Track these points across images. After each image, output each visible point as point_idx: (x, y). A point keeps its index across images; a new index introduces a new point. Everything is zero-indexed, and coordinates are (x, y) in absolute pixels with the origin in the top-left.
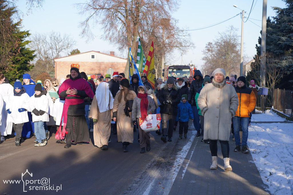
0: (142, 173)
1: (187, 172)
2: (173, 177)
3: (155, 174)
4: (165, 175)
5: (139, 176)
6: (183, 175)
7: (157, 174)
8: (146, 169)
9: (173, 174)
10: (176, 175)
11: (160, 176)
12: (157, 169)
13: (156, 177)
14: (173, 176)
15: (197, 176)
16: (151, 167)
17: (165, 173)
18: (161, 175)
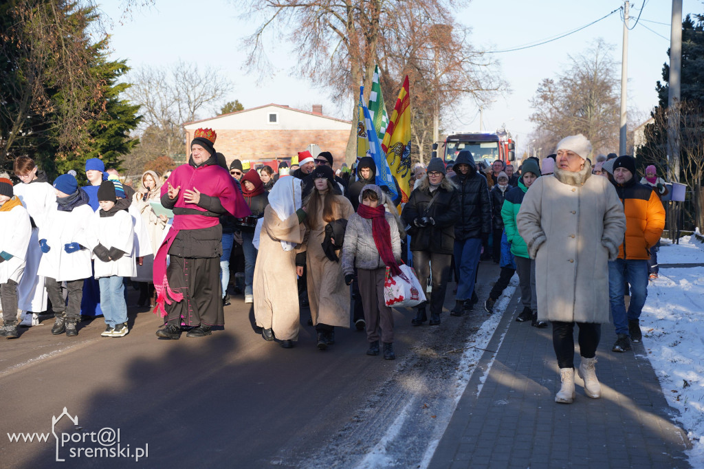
0: (385, 382)
1: (490, 381)
2: (457, 393)
3: (415, 385)
4: (438, 389)
5: (379, 390)
6: (480, 387)
7: (421, 385)
8: (395, 375)
9: (458, 386)
10: (464, 389)
11: (426, 389)
12: (421, 374)
13: (417, 393)
14: (456, 391)
15: (513, 390)
16: (405, 371)
17: (439, 383)
18: (429, 387)
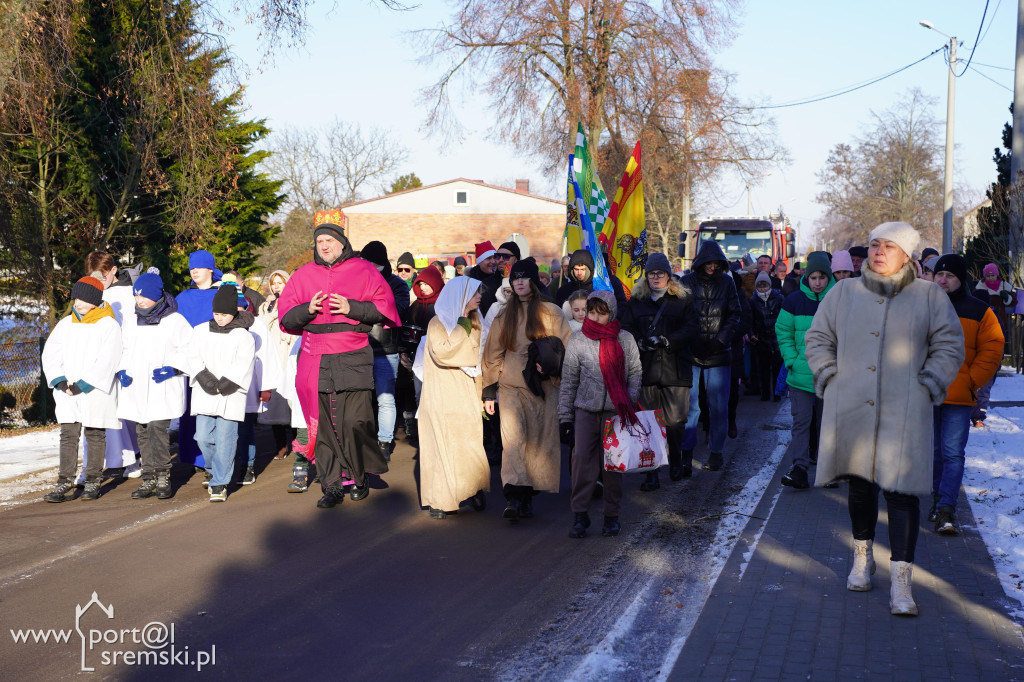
0: (613, 559)
1: (756, 557)
2: (712, 574)
3: (654, 562)
4: (686, 569)
5: (605, 570)
6: (744, 567)
7: (661, 564)
8: (627, 549)
9: (712, 565)
10: (721, 568)
11: (669, 569)
12: (662, 547)
13: (656, 574)
14: (710, 571)
15: (788, 570)
16: (642, 544)
17: (687, 561)
18: (673, 566)
